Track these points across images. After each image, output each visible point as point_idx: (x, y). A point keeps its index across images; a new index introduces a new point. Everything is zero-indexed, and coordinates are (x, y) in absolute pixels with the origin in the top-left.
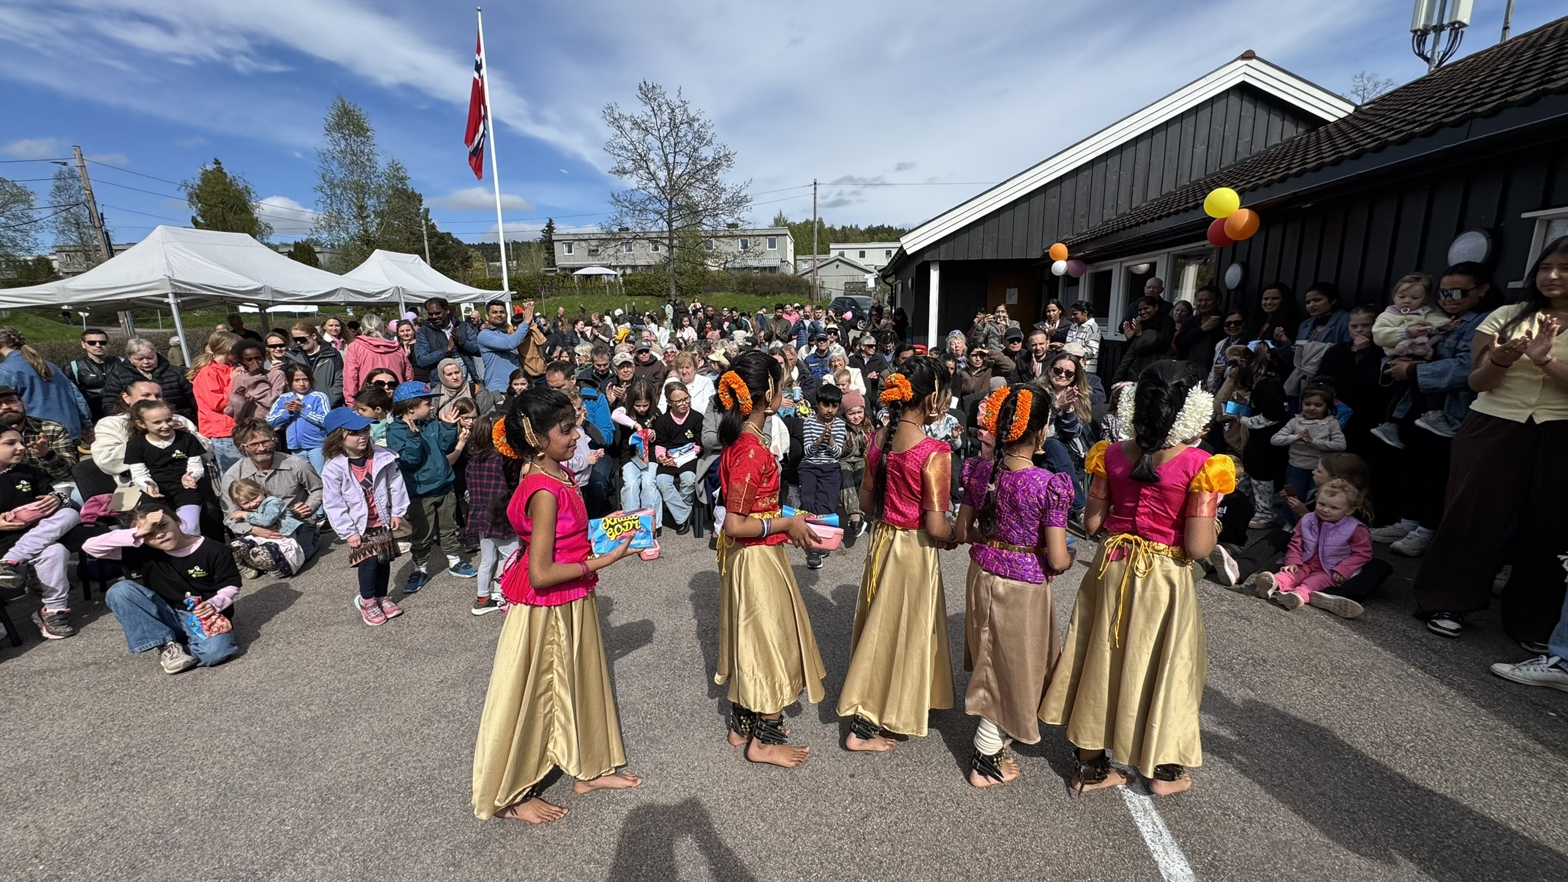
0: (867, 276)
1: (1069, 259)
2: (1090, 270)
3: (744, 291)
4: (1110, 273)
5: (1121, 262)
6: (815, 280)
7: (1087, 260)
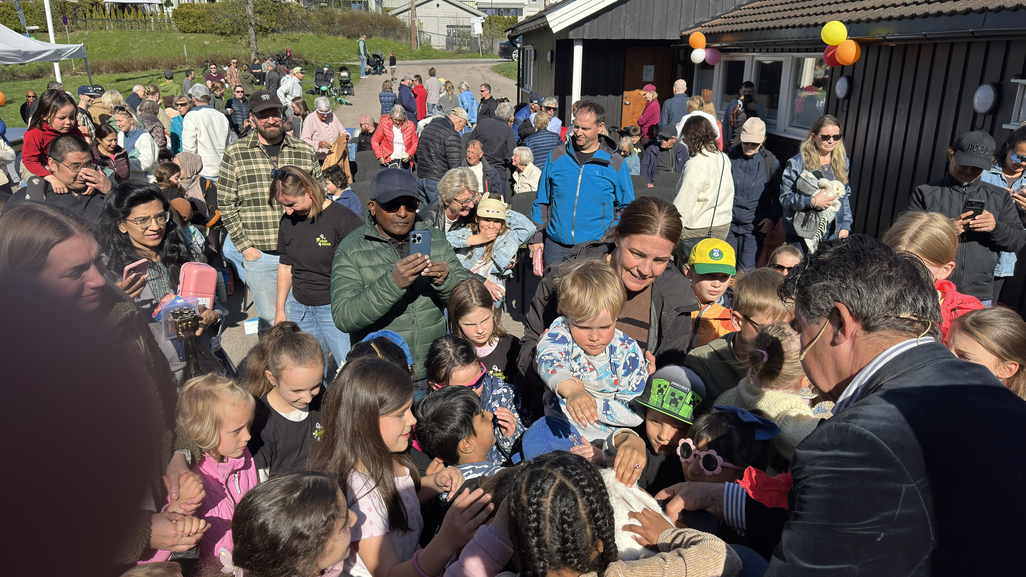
0: (474, 19)
1: (707, 47)
2: (725, 57)
3: (329, 32)
4: (742, 63)
5: (753, 56)
6: (413, 22)
7: (722, 50)
